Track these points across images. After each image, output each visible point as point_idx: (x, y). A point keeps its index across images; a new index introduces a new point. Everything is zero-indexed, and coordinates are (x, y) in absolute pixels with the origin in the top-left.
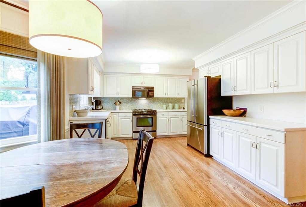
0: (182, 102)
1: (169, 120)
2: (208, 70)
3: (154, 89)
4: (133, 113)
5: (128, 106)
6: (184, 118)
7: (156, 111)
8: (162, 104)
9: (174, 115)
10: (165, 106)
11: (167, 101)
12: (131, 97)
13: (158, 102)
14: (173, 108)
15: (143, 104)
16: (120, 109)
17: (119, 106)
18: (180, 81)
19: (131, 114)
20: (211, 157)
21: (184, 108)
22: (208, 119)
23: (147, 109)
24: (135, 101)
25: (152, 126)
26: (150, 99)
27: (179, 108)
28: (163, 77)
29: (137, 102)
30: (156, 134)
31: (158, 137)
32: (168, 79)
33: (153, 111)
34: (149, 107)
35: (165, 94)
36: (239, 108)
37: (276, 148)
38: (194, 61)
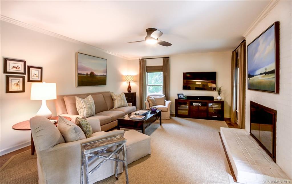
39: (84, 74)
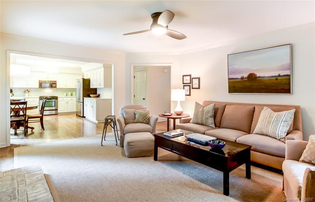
1: (67, 103)
3: (56, 82)
4: (40, 98)
5: (35, 94)
7: (57, 97)
8: (63, 92)
9: (71, 99)
10: (65, 94)
11: (67, 90)
12: (38, 87)
13: (60, 91)
14: (72, 95)
15: (48, 92)
16: (28, 96)
17: (28, 94)
19: (39, 99)
20: (85, 117)
22: (83, 99)
23: (51, 96)
24: (41, 90)
25: (55, 106)
26: (53, 89)
29: (43, 91)
30: (57, 112)
31: (59, 114)
33: (55, 97)
34: (53, 94)
39: (237, 79)
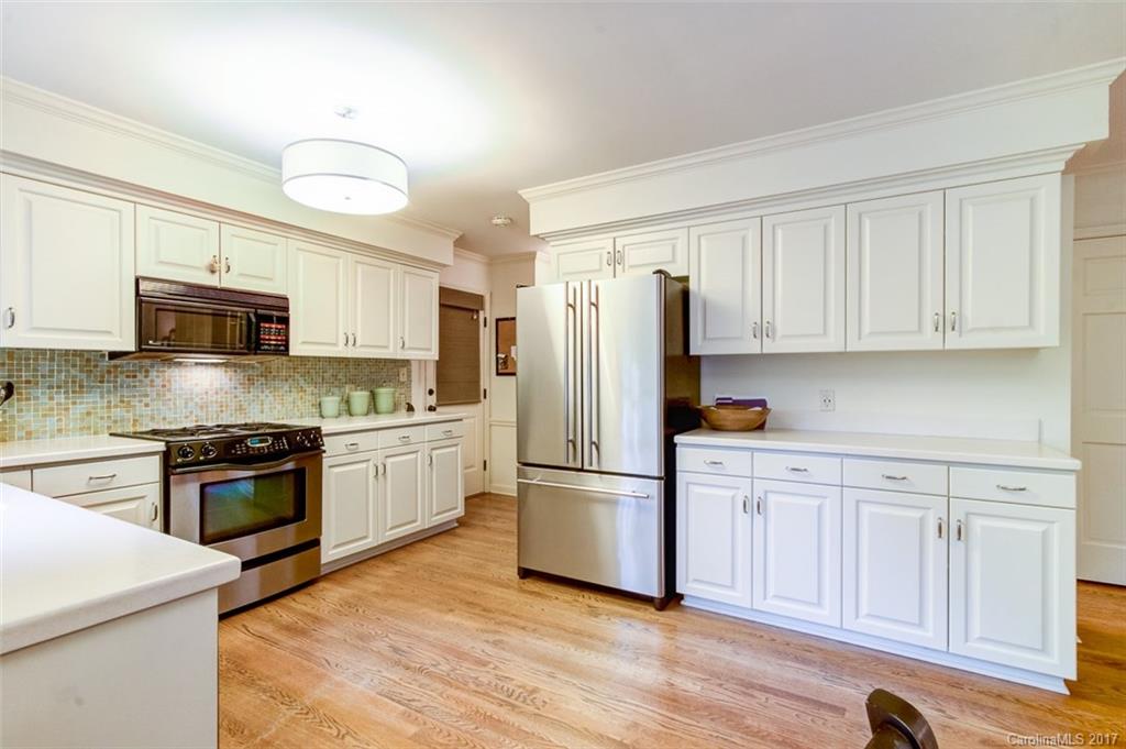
0: (402, 380)
1: (381, 471)
2: (611, 250)
3: (288, 308)
5: (80, 409)
6: (438, 452)
7: (318, 430)
9: (399, 443)
10: (332, 403)
11: (335, 376)
12: (133, 348)
13: (290, 381)
15: (201, 394)
18: (407, 283)
21: (410, 408)
24: (140, 376)
25: (299, 517)
26: (243, 367)
27: (395, 409)
28: (334, 252)
29: (158, 382)
30: (317, 556)
31: (326, 571)
32: (360, 268)
34: (241, 409)
35: (342, 341)
36: (730, 399)
37: (1039, 528)
38: (525, 201)
